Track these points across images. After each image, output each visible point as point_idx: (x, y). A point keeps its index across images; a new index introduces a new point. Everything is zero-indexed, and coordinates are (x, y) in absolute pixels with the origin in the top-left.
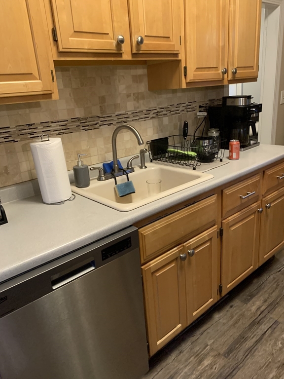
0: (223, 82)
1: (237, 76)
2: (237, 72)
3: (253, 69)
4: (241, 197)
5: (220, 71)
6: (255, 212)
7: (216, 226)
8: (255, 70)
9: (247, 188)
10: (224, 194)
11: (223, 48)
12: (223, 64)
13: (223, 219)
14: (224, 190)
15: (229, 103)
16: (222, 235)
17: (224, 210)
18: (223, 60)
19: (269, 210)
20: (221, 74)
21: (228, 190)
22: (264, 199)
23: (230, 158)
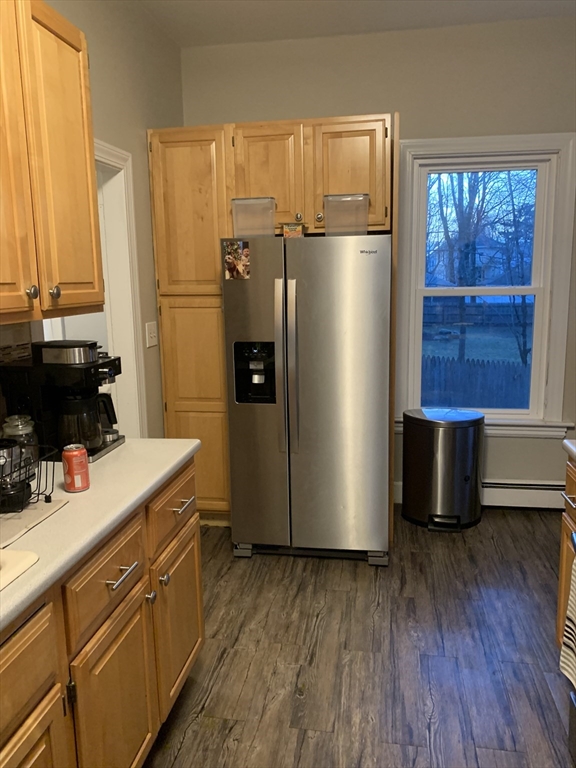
0: (31, 316)
1: (62, 301)
2: (62, 292)
3: (94, 288)
4: (108, 585)
5: (22, 292)
6: (141, 605)
7: (58, 686)
8: (97, 290)
9: (119, 558)
10: (68, 594)
11: (24, 241)
12: (27, 276)
13: (72, 656)
14: (68, 586)
15: (48, 357)
16: (75, 701)
17: (72, 634)
18: (27, 267)
19: (166, 588)
20: (26, 298)
21: (75, 581)
22: (154, 568)
23: (68, 487)
